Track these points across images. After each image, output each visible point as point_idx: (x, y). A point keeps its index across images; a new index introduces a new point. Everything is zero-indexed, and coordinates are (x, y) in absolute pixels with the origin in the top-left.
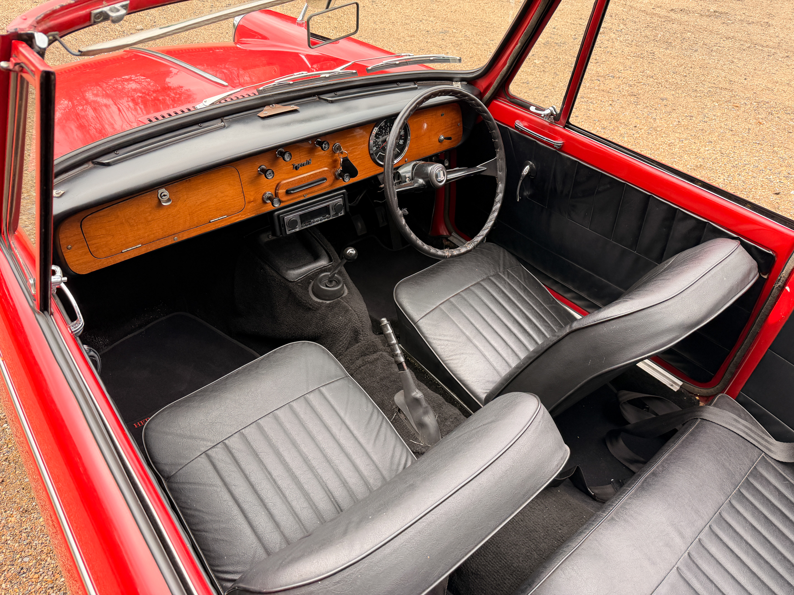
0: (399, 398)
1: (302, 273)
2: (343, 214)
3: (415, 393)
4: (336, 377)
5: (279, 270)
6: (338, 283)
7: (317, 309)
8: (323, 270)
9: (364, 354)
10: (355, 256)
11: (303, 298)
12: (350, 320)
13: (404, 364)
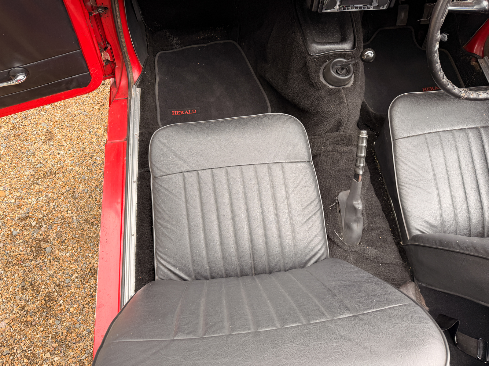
0: (343, 196)
1: (323, 50)
2: (384, 8)
3: (356, 203)
4: (302, 159)
5: (306, 40)
6: (348, 73)
7: (319, 89)
8: (342, 54)
9: (337, 143)
10: (371, 60)
11: (313, 74)
12: (339, 112)
13: (360, 177)
